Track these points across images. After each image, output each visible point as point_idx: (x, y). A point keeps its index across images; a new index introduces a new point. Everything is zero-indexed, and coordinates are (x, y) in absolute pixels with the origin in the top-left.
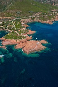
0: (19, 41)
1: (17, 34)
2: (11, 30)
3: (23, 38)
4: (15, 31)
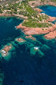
0: (46, 29)
1: (38, 21)
2: (25, 16)
3: (49, 26)
4: (33, 17)
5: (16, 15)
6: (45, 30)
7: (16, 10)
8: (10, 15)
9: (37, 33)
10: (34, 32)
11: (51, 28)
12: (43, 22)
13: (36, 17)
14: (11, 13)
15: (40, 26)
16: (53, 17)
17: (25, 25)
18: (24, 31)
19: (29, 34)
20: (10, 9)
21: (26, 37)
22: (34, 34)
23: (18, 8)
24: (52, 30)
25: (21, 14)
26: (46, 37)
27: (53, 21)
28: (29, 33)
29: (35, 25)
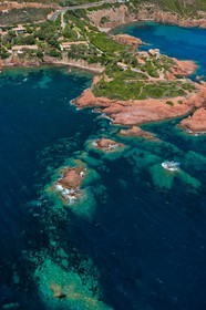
0: (181, 102)
1: (144, 76)
2: (93, 61)
4: (123, 65)
5: (58, 62)
6: (176, 105)
7: (55, 45)
8: (36, 62)
9: (154, 117)
10: (144, 113)
11: (193, 96)
12: (162, 77)
13: (135, 64)
14: (40, 55)
15: (157, 92)
16: (187, 62)
17: (104, 95)
18: (109, 114)
19: (129, 122)
20: (33, 43)
21: (122, 131)
22: (144, 121)
23: (60, 35)
24: (198, 104)
25: (77, 58)
26: (188, 127)
27: (190, 72)
28: (126, 118)
29: (138, 89)
